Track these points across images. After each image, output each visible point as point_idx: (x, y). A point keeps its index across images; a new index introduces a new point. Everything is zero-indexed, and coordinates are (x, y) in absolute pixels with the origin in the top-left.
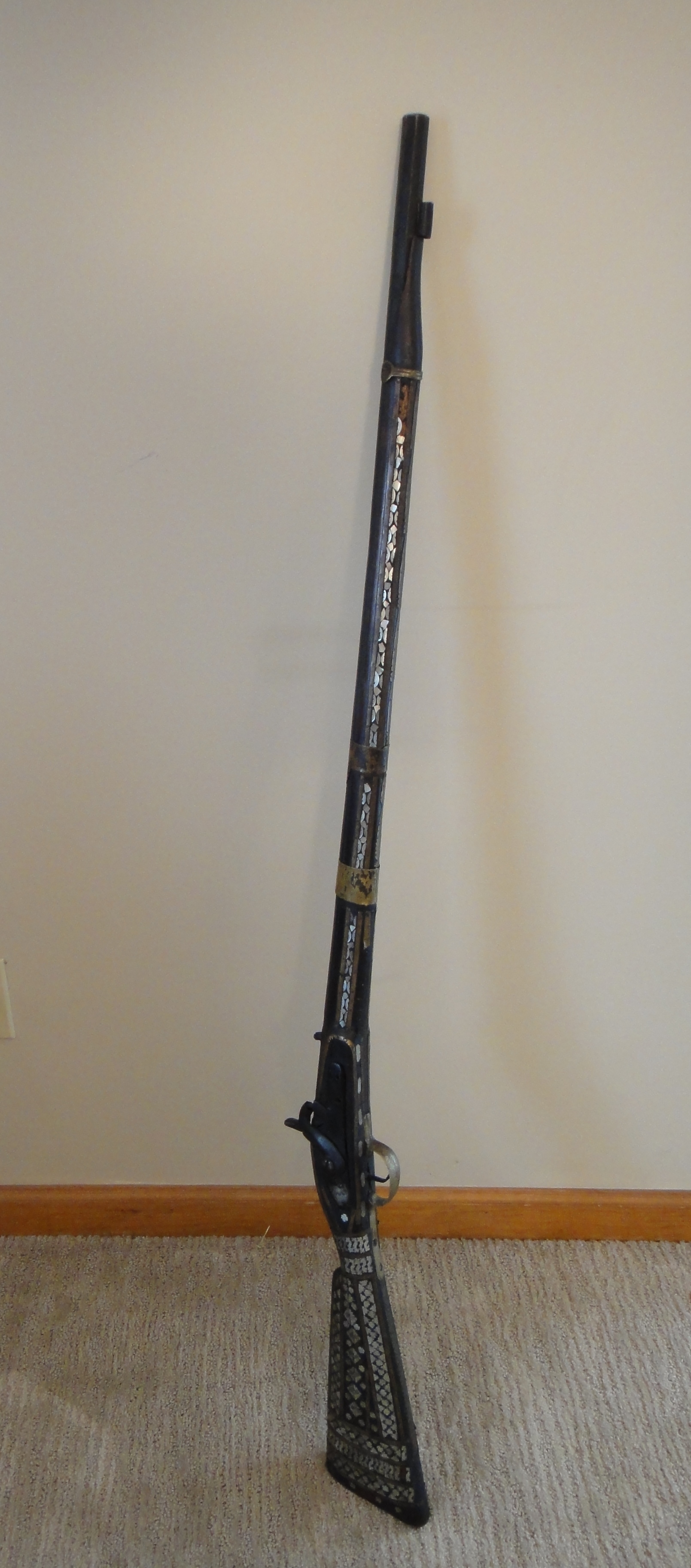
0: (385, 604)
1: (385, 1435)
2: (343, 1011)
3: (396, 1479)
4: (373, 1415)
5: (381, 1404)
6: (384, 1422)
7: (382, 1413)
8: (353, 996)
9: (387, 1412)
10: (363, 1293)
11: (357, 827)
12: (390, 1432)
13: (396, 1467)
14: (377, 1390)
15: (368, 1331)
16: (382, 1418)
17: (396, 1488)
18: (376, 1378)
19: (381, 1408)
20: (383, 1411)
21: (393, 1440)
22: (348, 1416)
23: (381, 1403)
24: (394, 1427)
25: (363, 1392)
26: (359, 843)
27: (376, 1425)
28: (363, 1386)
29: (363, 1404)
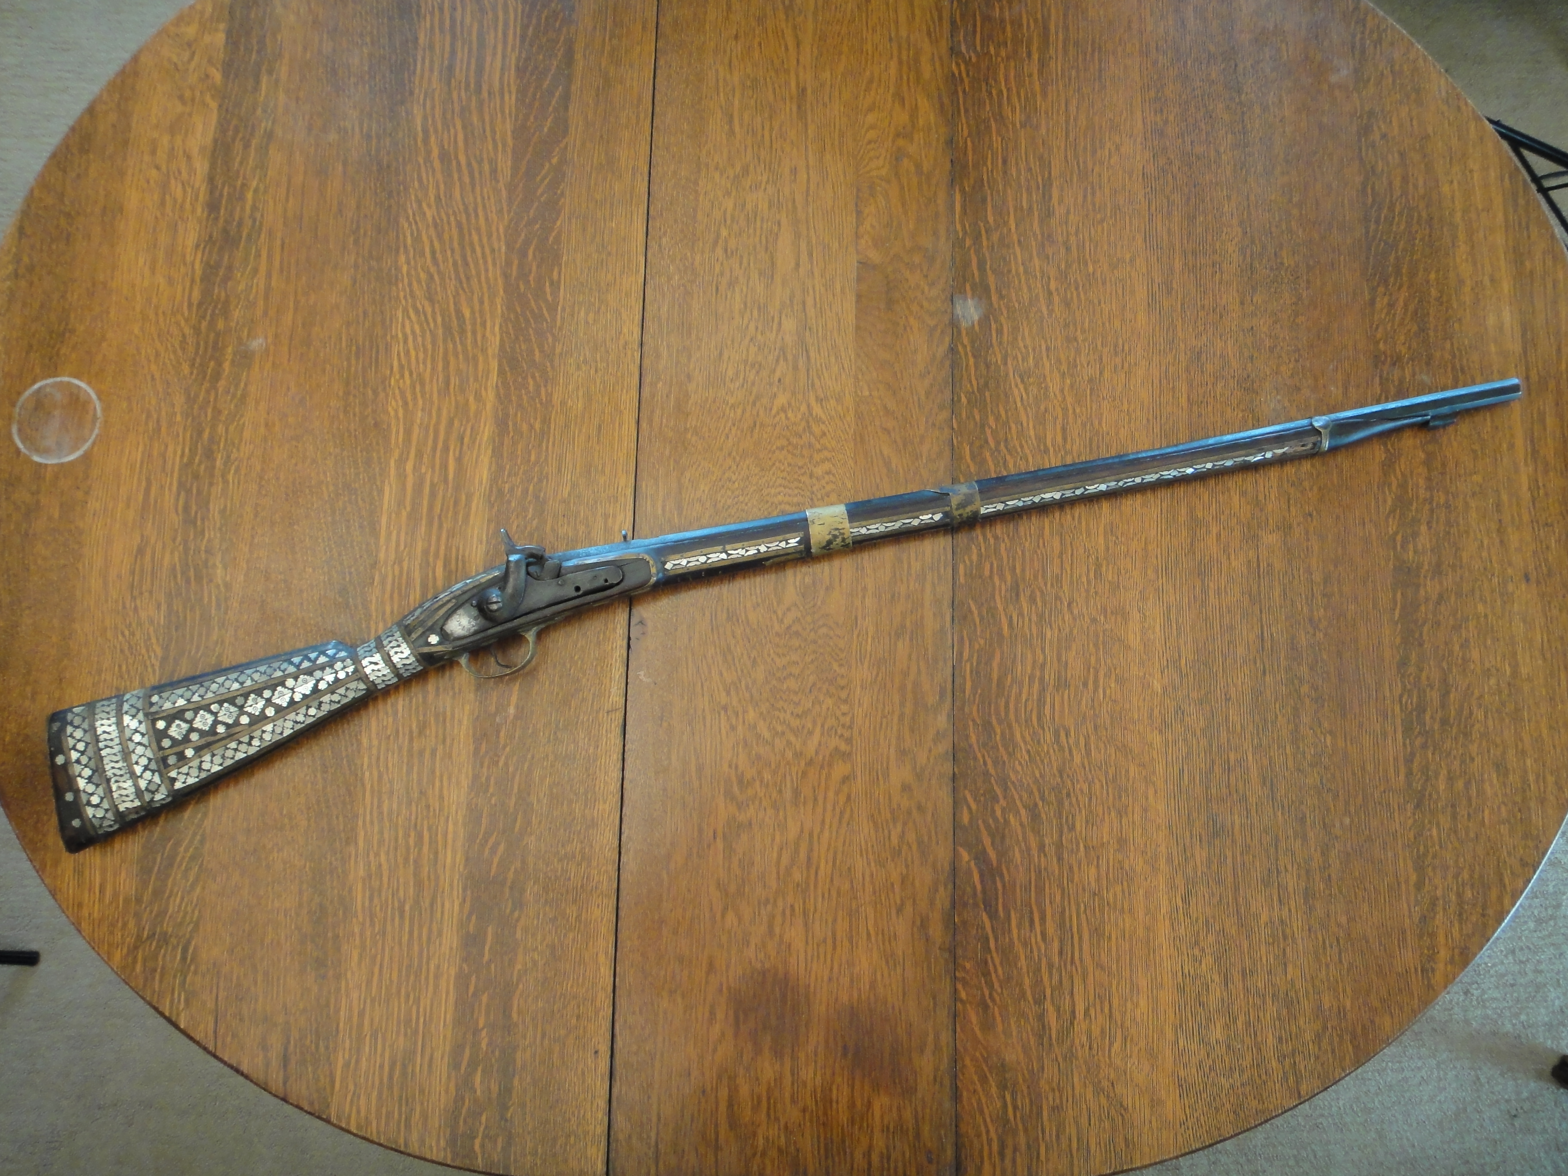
0: (1121, 484)
1: (173, 775)
2: (684, 562)
3: (119, 806)
4: (189, 753)
5: (213, 755)
6: (192, 767)
7: (202, 761)
8: (705, 567)
9: (206, 766)
10: (347, 689)
11: (895, 518)
12: (182, 777)
13: (137, 800)
14: (230, 746)
15: (303, 710)
16: (195, 764)
17: (107, 811)
18: (245, 739)
19: (207, 758)
20: (205, 761)
21: (173, 785)
22: (161, 725)
23: (215, 755)
24: (191, 780)
25: (213, 731)
26: (877, 526)
27: (179, 760)
28: (221, 729)
29: (194, 737)
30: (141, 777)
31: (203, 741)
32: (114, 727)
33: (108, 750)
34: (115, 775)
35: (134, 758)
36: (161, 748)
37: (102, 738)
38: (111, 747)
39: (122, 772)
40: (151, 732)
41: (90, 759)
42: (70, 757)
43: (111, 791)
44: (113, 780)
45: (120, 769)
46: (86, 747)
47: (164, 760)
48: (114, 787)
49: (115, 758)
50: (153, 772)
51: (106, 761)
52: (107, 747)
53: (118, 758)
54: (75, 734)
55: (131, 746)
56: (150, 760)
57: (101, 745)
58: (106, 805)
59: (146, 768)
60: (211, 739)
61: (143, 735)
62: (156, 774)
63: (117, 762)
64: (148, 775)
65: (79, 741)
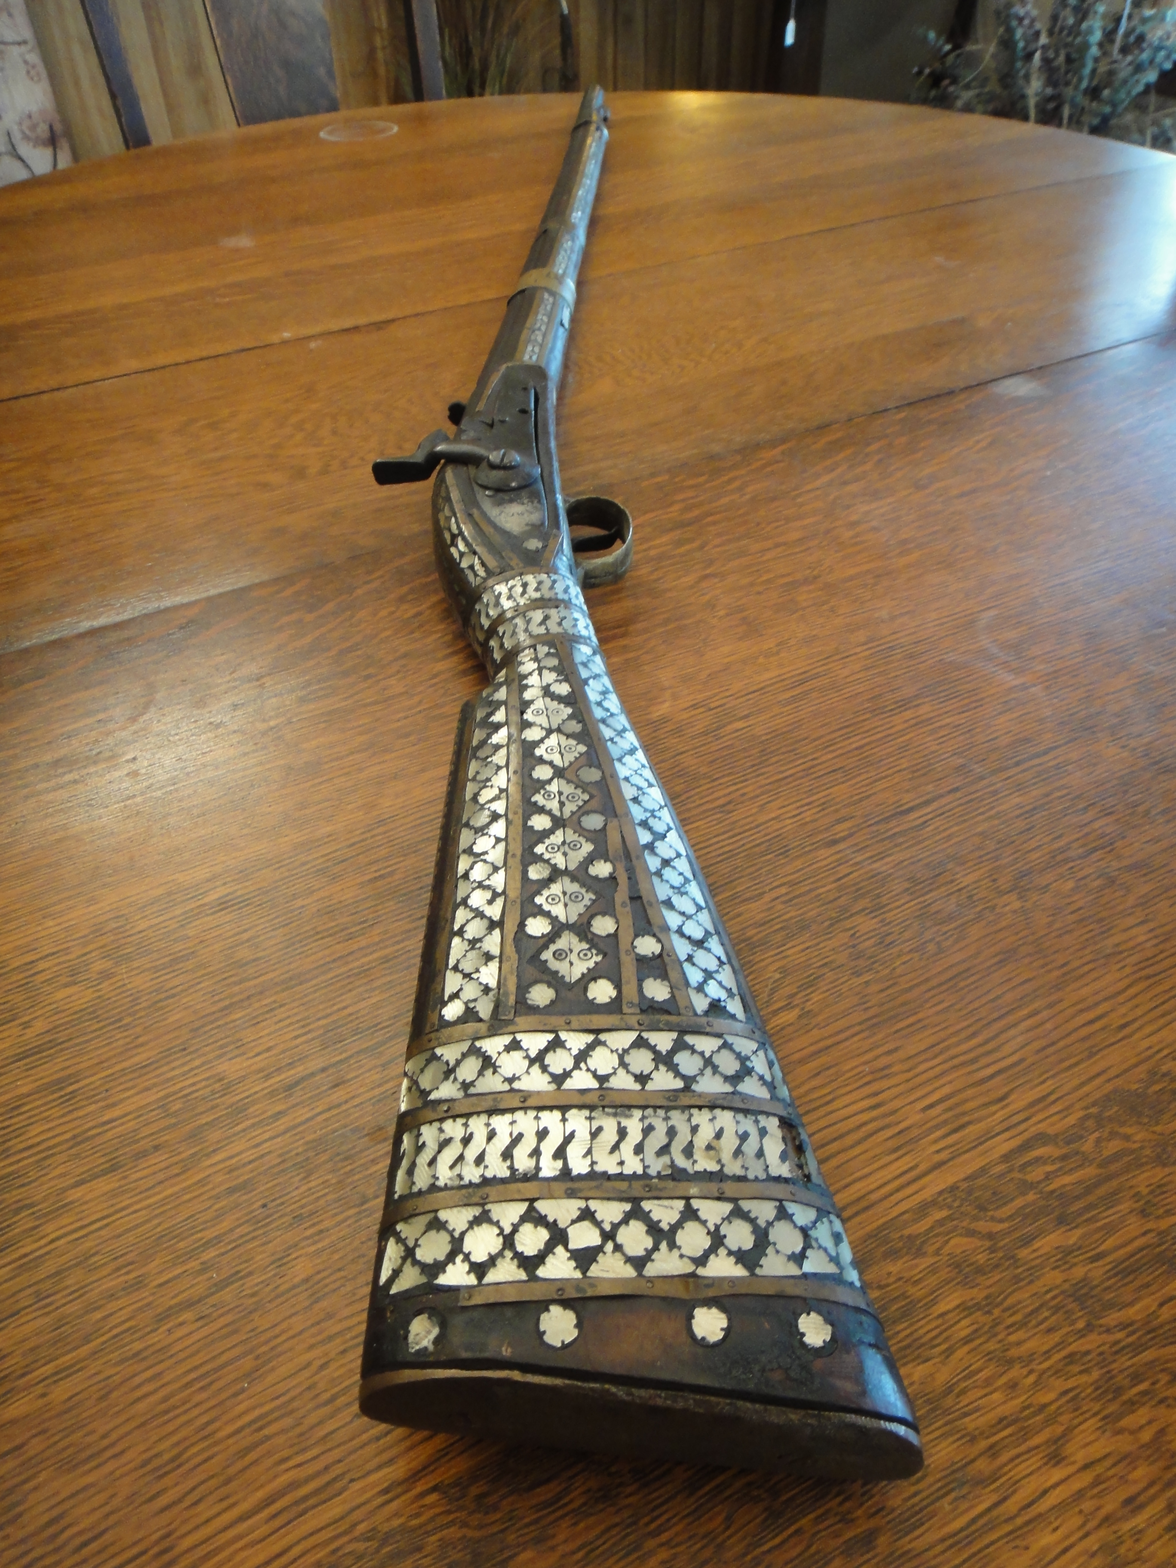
1: (701, 1004)
3: (774, 1172)
4: (647, 946)
5: (669, 907)
6: (690, 958)
7: (680, 932)
9: (694, 931)
12: (714, 990)
13: (763, 1121)
14: (653, 869)
16: (682, 949)
17: (783, 1214)
18: (644, 837)
19: (673, 920)
20: (680, 927)
21: (732, 1017)
22: (541, 995)
23: (669, 904)
24: (726, 976)
25: (601, 887)
27: (664, 976)
28: (602, 869)
29: (603, 926)
30: (689, 1081)
31: (625, 912)
32: (500, 1122)
33: (575, 1153)
34: (664, 1150)
35: (623, 1081)
36: (615, 1006)
37: (522, 1161)
38: (569, 1139)
39: (661, 1128)
40: (555, 1021)
41: (587, 1215)
42: (561, 1284)
43: (719, 1176)
44: (681, 1162)
45: (647, 1131)
46: (540, 1220)
47: (650, 1008)
48: (704, 1163)
49: (610, 1135)
50: (680, 1045)
51: (608, 1165)
52: (560, 1153)
53: (610, 1126)
54: (480, 1256)
55: (581, 1080)
56: (640, 1043)
57: (549, 1168)
58: (765, 1211)
59: (665, 1060)
60: (622, 895)
61: (556, 1044)
62: (690, 1039)
63: (622, 1133)
64: (687, 1063)
65: (509, 1241)
